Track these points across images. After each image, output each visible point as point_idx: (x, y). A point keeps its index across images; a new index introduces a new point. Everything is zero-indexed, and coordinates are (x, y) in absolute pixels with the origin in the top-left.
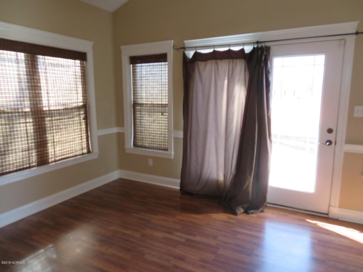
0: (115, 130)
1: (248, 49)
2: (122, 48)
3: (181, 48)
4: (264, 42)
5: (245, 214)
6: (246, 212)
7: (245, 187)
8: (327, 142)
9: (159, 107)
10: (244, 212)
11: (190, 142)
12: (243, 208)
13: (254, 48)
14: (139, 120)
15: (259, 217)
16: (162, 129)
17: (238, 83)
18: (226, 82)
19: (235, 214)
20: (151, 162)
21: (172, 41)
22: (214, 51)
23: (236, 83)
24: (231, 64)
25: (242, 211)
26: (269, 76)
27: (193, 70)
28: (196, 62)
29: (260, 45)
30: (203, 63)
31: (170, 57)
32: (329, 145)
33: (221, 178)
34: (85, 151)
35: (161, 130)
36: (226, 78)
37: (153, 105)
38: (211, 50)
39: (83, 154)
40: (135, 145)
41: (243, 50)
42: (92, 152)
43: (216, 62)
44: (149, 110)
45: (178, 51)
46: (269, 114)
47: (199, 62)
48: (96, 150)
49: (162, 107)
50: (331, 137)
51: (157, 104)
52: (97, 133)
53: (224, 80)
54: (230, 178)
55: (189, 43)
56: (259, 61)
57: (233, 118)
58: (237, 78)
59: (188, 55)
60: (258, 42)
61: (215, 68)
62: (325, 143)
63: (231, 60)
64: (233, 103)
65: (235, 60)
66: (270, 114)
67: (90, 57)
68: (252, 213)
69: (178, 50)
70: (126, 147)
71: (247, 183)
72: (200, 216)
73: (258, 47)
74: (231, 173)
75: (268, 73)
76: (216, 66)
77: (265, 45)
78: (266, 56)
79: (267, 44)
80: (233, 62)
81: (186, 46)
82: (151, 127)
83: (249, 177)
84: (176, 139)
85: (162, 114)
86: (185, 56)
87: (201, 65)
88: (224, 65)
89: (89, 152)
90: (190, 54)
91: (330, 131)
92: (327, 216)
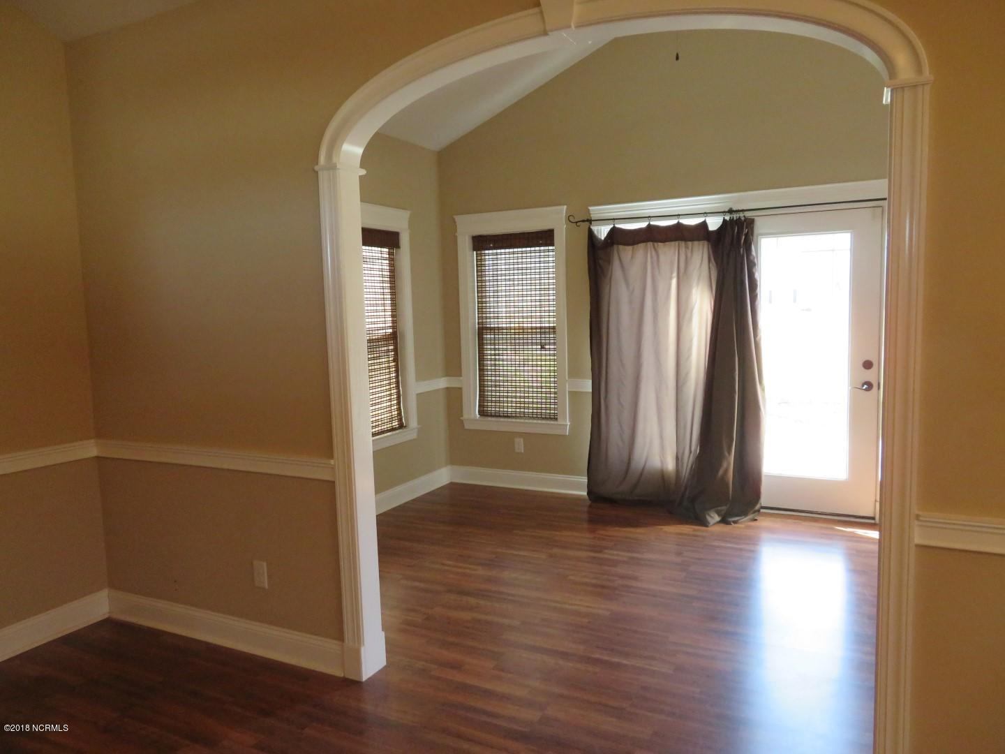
0: (442, 383)
1: (714, 223)
2: (458, 218)
3: (583, 221)
4: (743, 211)
5: (722, 525)
6: (724, 521)
7: (721, 472)
8: (863, 386)
9: (536, 333)
10: (721, 522)
11: (606, 397)
12: (718, 513)
13: (724, 220)
14: (491, 360)
15: (749, 527)
16: (541, 377)
17: (698, 284)
18: (674, 282)
19: (703, 523)
20: (520, 445)
21: (565, 207)
22: (649, 226)
23: (694, 284)
24: (683, 250)
25: (717, 518)
26: (754, 270)
27: (609, 261)
28: (615, 246)
29: (735, 216)
30: (629, 248)
31: (560, 237)
32: (866, 390)
33: (670, 465)
34: (395, 424)
35: (539, 379)
36: (675, 274)
37: (523, 330)
38: (643, 225)
39: (393, 429)
40: (483, 413)
41: (704, 224)
42: (405, 426)
43: (654, 245)
44: (513, 341)
45: (579, 226)
46: (757, 339)
47: (621, 247)
48: (413, 423)
49: (541, 333)
50: (870, 375)
51: (532, 328)
52: (415, 387)
53: (671, 278)
54: (688, 461)
55: (596, 211)
56: (735, 243)
57: (690, 349)
58: (695, 275)
59: (598, 232)
60: (731, 211)
61: (652, 257)
62: (860, 386)
63: (683, 244)
64: (690, 320)
65: (690, 243)
66: (760, 339)
67: (405, 240)
68: (735, 522)
69: (578, 224)
70: (465, 416)
71: (725, 465)
72: (639, 530)
73: (731, 220)
74: (691, 452)
75: (752, 265)
76: (654, 253)
77: (744, 217)
78: (747, 235)
79: (748, 214)
80: (687, 247)
81: (594, 217)
82: (518, 373)
83: (726, 454)
84: (575, 395)
85: (543, 348)
86: (591, 235)
87: (626, 252)
88: (669, 253)
89: (401, 426)
90: (602, 231)
91: (868, 365)
92: (873, 521)
